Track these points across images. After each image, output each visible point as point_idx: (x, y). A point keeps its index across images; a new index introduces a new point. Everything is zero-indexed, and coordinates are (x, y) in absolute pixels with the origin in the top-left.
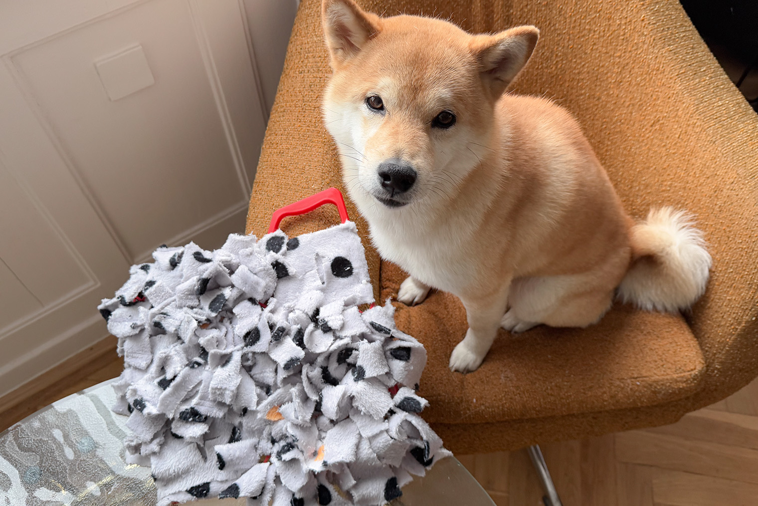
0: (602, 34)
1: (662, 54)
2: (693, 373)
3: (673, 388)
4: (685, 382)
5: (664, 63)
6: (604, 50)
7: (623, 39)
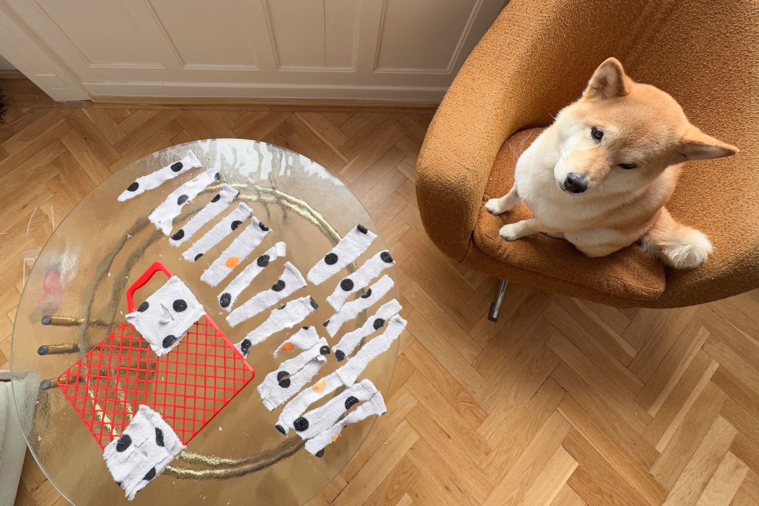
0: (713, 71)
1: (750, 100)
2: (656, 290)
3: (638, 293)
4: (648, 292)
5: (747, 107)
6: (707, 82)
7: (726, 80)
